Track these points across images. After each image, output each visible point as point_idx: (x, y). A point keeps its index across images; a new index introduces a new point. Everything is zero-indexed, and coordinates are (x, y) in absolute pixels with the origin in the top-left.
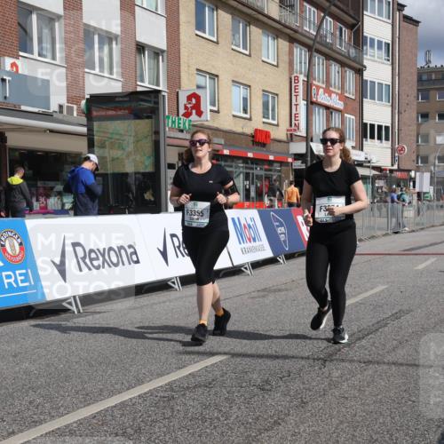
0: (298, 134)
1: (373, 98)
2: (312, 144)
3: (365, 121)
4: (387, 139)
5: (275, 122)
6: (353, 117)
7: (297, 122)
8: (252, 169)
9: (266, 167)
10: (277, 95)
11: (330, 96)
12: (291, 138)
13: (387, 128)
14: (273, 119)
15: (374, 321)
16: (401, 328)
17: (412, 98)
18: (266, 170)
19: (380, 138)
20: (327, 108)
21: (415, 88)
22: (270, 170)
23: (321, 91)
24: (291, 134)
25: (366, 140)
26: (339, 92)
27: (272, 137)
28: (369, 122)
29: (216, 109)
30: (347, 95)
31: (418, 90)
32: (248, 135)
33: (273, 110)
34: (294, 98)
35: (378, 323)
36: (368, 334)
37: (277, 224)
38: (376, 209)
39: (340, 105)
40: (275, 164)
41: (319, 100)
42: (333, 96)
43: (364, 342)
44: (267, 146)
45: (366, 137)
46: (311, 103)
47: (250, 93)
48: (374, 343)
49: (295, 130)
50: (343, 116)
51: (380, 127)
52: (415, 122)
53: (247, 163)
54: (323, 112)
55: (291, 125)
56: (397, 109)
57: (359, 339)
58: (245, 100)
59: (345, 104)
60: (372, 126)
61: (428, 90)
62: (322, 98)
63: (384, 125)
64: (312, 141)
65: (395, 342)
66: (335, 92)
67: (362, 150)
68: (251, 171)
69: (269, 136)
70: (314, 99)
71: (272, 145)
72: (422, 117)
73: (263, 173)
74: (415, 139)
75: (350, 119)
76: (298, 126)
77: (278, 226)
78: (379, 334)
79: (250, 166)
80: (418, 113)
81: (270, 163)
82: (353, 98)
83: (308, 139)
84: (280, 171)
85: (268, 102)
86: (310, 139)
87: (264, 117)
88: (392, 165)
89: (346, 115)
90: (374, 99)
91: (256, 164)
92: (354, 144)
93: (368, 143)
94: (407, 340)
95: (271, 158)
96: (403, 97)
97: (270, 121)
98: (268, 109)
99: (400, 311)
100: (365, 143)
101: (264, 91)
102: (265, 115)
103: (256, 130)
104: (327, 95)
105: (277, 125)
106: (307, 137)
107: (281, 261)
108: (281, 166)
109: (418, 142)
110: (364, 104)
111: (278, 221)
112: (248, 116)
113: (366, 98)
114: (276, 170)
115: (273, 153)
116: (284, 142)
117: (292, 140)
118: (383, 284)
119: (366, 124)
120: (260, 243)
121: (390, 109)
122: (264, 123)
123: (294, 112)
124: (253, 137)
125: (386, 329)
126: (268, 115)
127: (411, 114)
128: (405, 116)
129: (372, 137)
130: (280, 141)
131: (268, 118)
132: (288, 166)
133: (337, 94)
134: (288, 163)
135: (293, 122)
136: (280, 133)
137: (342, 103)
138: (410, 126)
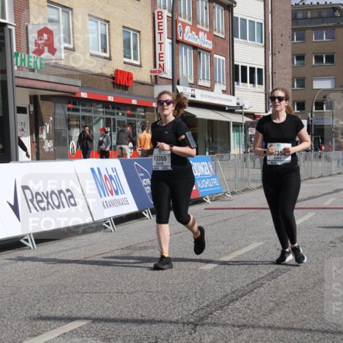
0: (164, 76)
1: (244, 37)
2: (178, 87)
3: (236, 63)
4: (260, 83)
5: (138, 63)
6: (224, 58)
7: (161, 63)
8: (114, 114)
9: (129, 112)
10: (139, 32)
11: (197, 34)
12: (156, 80)
13: (260, 71)
14: (136, 58)
15: (249, 281)
16: (277, 288)
17: (287, 38)
18: (128, 115)
19: (252, 82)
20: (195, 47)
21: (290, 27)
22: (134, 116)
23: (188, 29)
24: (156, 76)
25: (238, 84)
26: (208, 30)
27: (134, 79)
28: (240, 64)
29: (71, 46)
30: (215, 33)
31: (293, 30)
32: (107, 77)
33: (135, 48)
34: (158, 36)
35: (253, 283)
36: (242, 296)
37: (142, 175)
38: (249, 159)
39: (209, 45)
40: (139, 109)
41: (186, 39)
42: (201, 34)
43: (237, 304)
44: (129, 88)
45: (238, 81)
46: (177, 42)
47: (109, 29)
48: (249, 305)
49: (160, 72)
50: (212, 57)
51: (252, 69)
52: (291, 64)
53: (107, 107)
54: (190, 52)
55: (155, 66)
56: (270, 50)
57: (233, 301)
58: (104, 37)
59: (215, 44)
60: (244, 68)
61: (304, 30)
62: (189, 36)
63: (256, 67)
64: (178, 84)
65: (271, 304)
66: (202, 30)
67: (234, 95)
68: (112, 117)
69: (131, 78)
70: (181, 38)
71: (134, 88)
72: (297, 60)
73: (125, 119)
74: (290, 83)
75: (219, 59)
76: (162, 67)
77: (143, 178)
78: (254, 295)
79: (111, 110)
80: (293, 55)
81: (134, 107)
82: (223, 36)
83: (174, 81)
84: (144, 117)
85: (129, 39)
86: (176, 82)
87: (125, 57)
88: (266, 112)
89: (215, 56)
90: (246, 39)
91: (118, 109)
92: (224, 89)
93: (240, 87)
94: (284, 302)
95: (134, 102)
96: (277, 36)
97: (132, 61)
98: (129, 48)
99: (276, 270)
100: (236, 86)
101: (124, 27)
102: (127, 55)
103: (117, 71)
104: (194, 33)
105: (140, 66)
106: (173, 80)
107: (147, 216)
108: (145, 112)
109: (293, 86)
110: (235, 44)
111: (143, 171)
112: (107, 55)
113: (237, 37)
114: (139, 116)
115: (136, 97)
116: (148, 85)
117: (156, 83)
118: (259, 241)
119: (237, 66)
120: (124, 196)
121: (263, 50)
122: (125, 63)
123: (158, 51)
124: (113, 78)
125: (262, 289)
126: (130, 54)
127: (285, 57)
128: (279, 57)
129: (244, 80)
130: (143, 84)
131: (130, 58)
132: (153, 112)
133: (205, 32)
134: (153, 108)
135: (158, 62)
136: (143, 74)
137: (211, 42)
138: (284, 69)
